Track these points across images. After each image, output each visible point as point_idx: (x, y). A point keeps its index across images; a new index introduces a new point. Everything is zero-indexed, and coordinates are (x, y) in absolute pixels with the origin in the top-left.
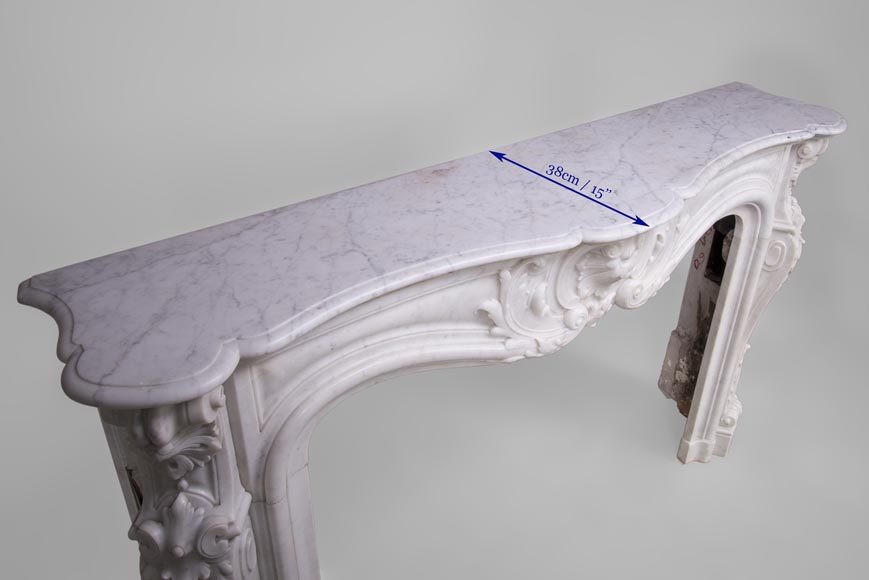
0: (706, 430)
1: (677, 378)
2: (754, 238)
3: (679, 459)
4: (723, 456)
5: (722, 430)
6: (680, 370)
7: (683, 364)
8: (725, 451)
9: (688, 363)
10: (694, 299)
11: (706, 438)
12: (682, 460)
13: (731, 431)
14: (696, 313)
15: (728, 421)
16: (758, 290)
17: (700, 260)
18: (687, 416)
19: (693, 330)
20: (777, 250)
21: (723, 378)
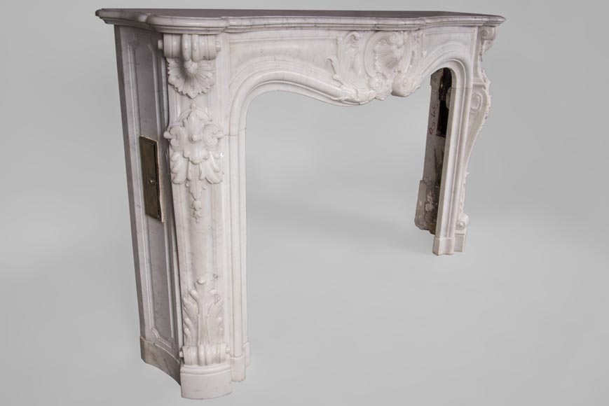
0: (449, 230)
1: (427, 209)
2: (463, 88)
3: (434, 253)
4: (460, 251)
5: (459, 232)
6: (428, 203)
7: (429, 197)
8: (462, 247)
9: (432, 196)
10: (432, 156)
11: (449, 236)
12: (435, 253)
13: (464, 231)
14: (433, 165)
15: (462, 224)
16: (469, 128)
17: (433, 128)
18: (434, 234)
19: (433, 177)
20: (477, 99)
21: (455, 188)
